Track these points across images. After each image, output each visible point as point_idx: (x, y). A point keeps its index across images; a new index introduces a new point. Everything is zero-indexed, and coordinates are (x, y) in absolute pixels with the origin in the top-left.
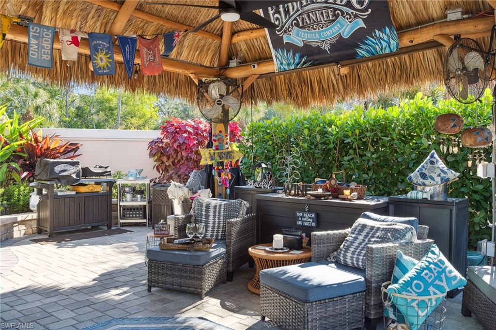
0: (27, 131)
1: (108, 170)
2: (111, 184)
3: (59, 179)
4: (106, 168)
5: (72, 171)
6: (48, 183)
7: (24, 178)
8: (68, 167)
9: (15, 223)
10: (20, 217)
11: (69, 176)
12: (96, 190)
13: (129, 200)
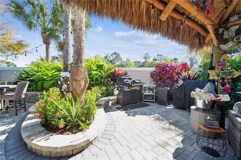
0: (112, 68)
1: (141, 81)
2: (141, 86)
3: (125, 84)
4: (140, 80)
5: (130, 81)
6: (122, 86)
7: (112, 84)
8: (128, 80)
9: (110, 100)
10: (112, 98)
11: (129, 83)
12: (136, 89)
13: (147, 92)
